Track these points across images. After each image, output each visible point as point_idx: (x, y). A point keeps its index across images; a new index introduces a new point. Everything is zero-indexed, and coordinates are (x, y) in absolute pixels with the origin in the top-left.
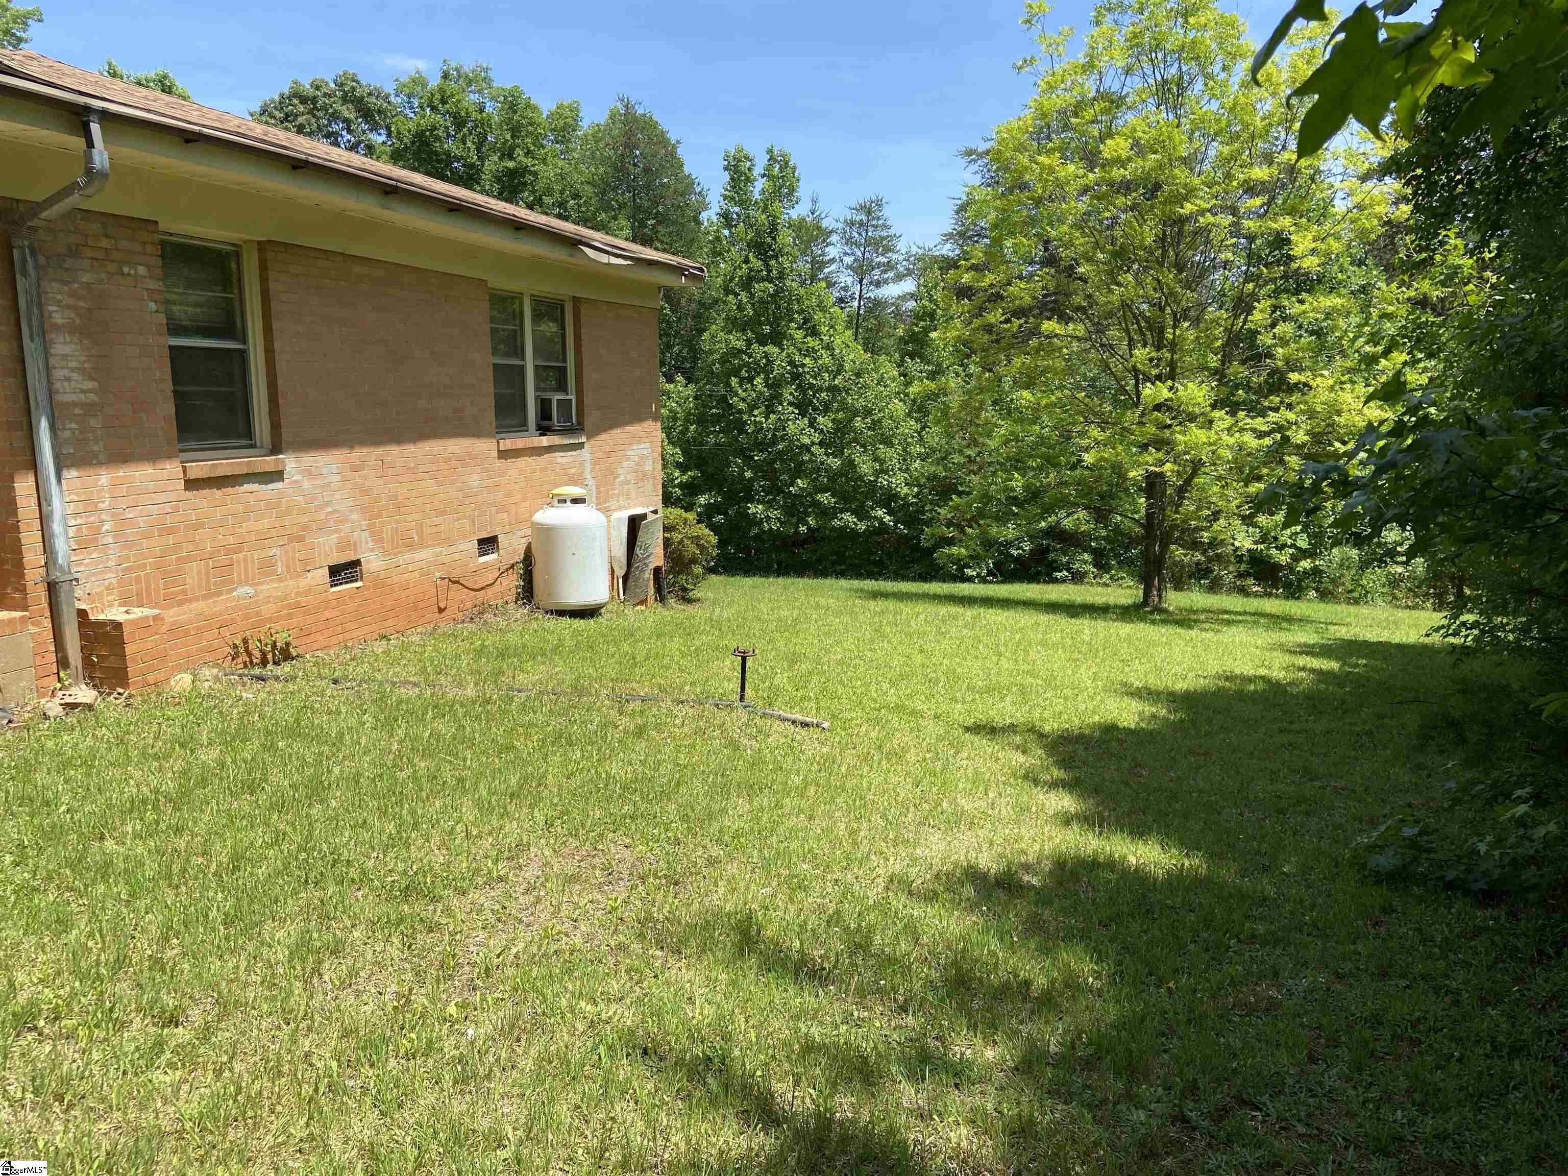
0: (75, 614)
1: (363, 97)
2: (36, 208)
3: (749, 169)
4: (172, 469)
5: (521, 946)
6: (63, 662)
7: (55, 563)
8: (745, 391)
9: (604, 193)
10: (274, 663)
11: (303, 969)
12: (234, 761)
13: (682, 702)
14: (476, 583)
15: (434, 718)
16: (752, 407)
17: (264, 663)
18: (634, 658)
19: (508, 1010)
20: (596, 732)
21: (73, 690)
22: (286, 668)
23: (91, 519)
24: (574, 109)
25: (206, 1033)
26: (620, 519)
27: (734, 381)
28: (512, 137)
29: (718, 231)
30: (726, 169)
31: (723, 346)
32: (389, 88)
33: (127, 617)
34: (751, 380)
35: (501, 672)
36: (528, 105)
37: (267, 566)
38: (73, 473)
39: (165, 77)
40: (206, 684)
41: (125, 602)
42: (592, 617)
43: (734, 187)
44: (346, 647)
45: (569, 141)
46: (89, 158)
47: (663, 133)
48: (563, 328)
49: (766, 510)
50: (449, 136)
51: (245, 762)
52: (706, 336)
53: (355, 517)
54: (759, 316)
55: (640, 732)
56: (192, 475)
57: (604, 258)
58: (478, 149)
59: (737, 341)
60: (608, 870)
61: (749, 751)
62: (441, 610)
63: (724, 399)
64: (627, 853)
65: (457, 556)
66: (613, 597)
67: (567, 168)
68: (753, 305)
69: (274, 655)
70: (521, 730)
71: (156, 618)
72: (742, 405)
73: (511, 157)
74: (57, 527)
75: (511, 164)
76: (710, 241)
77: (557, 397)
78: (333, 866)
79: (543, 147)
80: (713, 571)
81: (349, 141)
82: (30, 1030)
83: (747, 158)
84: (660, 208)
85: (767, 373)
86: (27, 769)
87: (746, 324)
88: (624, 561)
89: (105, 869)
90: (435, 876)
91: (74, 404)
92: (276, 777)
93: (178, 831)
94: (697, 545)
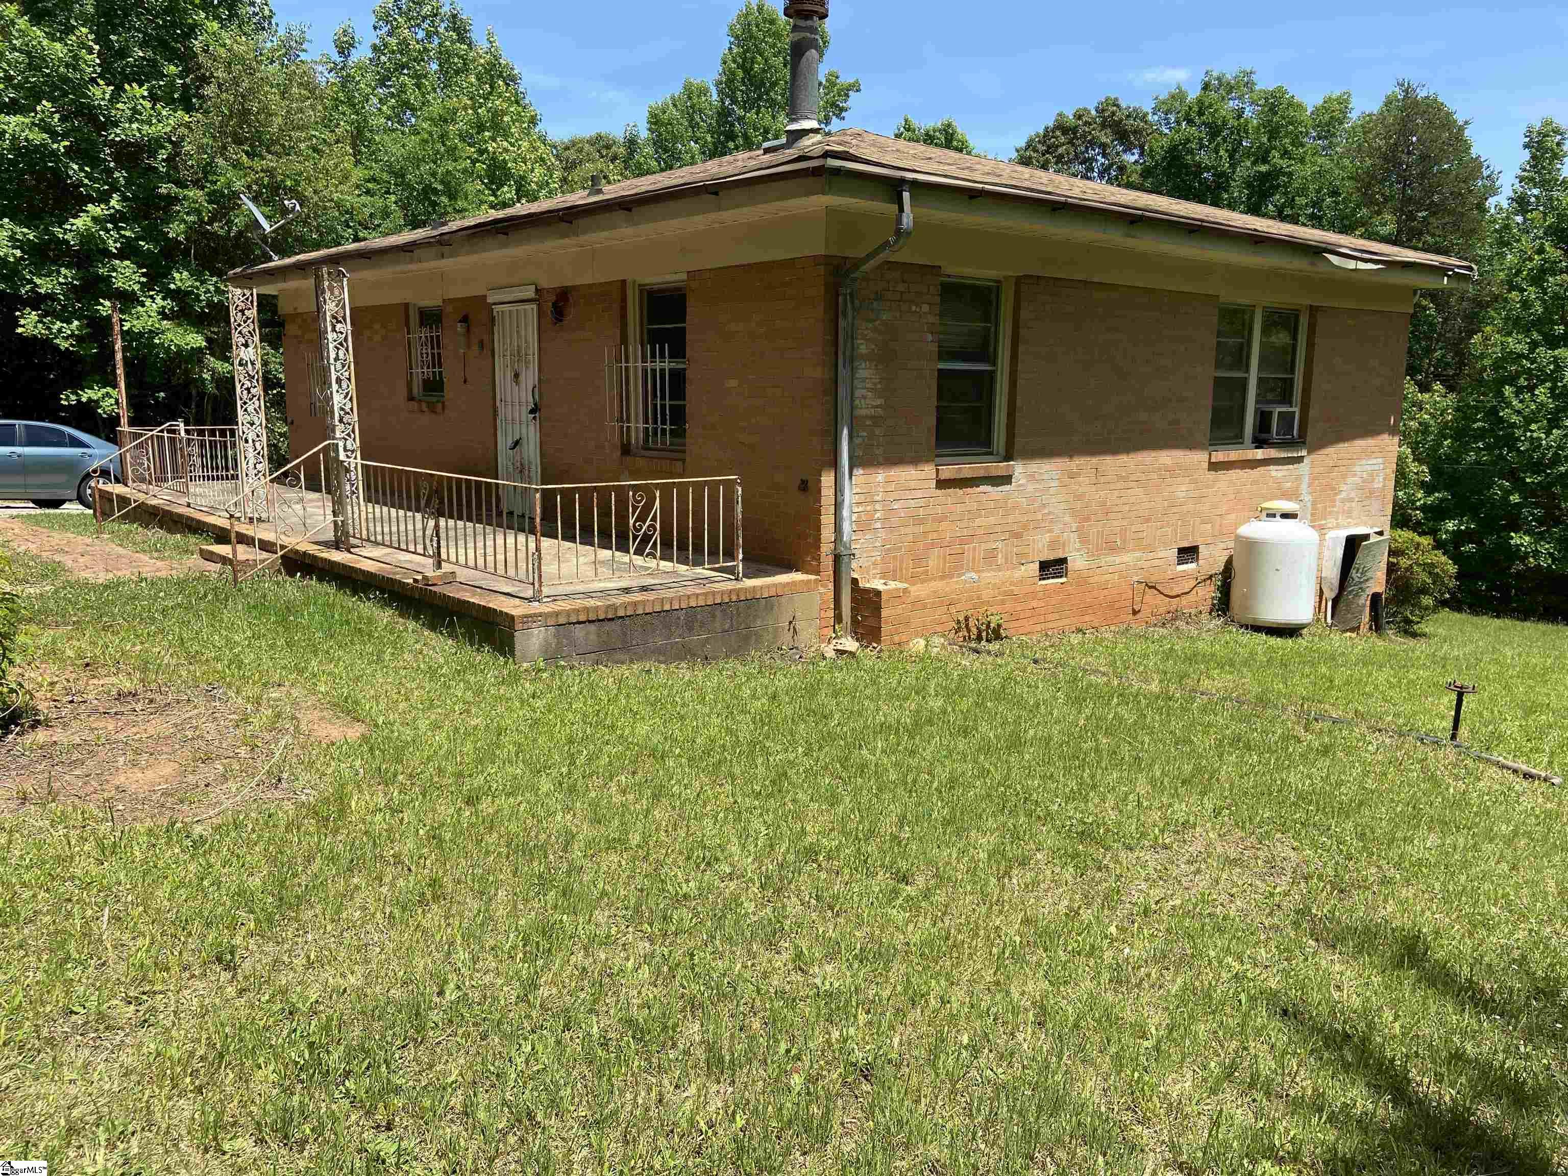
0: (849, 582)
1: (1121, 120)
2: (857, 264)
3: (1558, 144)
4: (929, 470)
5: (1178, 902)
6: (838, 618)
7: (841, 540)
8: (1521, 401)
9: (1369, 186)
10: (987, 641)
11: (998, 870)
12: (954, 710)
13: (1380, 731)
14: (1172, 589)
15: (1118, 704)
16: (1528, 421)
17: (979, 638)
18: (1331, 681)
19: (1159, 943)
20: (1276, 743)
21: (843, 640)
22: (994, 646)
23: (869, 508)
24: (1343, 102)
25: (927, 894)
26: (1334, 539)
27: (1508, 390)
28: (1269, 140)
29: (1508, 218)
30: (1526, 146)
31: (1498, 349)
32: (1147, 107)
33: (885, 587)
34: (1531, 389)
35: (1186, 675)
36: (1290, 104)
37: (991, 556)
38: (861, 471)
39: (949, 125)
40: (935, 650)
41: (884, 575)
42: (1291, 636)
43: (1535, 166)
44: (1047, 635)
45: (1334, 135)
46: (899, 221)
47: (1449, 114)
48: (1295, 338)
49: (1536, 542)
50: (1202, 147)
51: (962, 712)
52: (1477, 338)
53: (1067, 519)
54: (1551, 313)
55: (1325, 751)
56: (944, 476)
57: (1351, 265)
58: (1231, 157)
59: (1517, 344)
60: (1270, 862)
61: (1451, 790)
62: (1135, 613)
63: (1494, 411)
64: (1292, 854)
65: (1156, 563)
66: (1318, 620)
67: (1328, 165)
68: (1544, 302)
69: (988, 634)
70: (1199, 728)
71: (905, 590)
72: (1515, 419)
73: (1265, 161)
74: (845, 513)
75: (1263, 168)
76: (1496, 231)
77: (1278, 409)
78: (1025, 802)
79: (1303, 146)
80: (1444, 603)
81: (1103, 164)
82: (813, 861)
83: (1557, 132)
84: (1436, 198)
85: (1555, 381)
86: (812, 691)
87: (1534, 324)
88: (1336, 583)
89: (863, 768)
90: (1108, 830)
91: (867, 417)
92: (984, 727)
93: (912, 753)
94: (1430, 573)
